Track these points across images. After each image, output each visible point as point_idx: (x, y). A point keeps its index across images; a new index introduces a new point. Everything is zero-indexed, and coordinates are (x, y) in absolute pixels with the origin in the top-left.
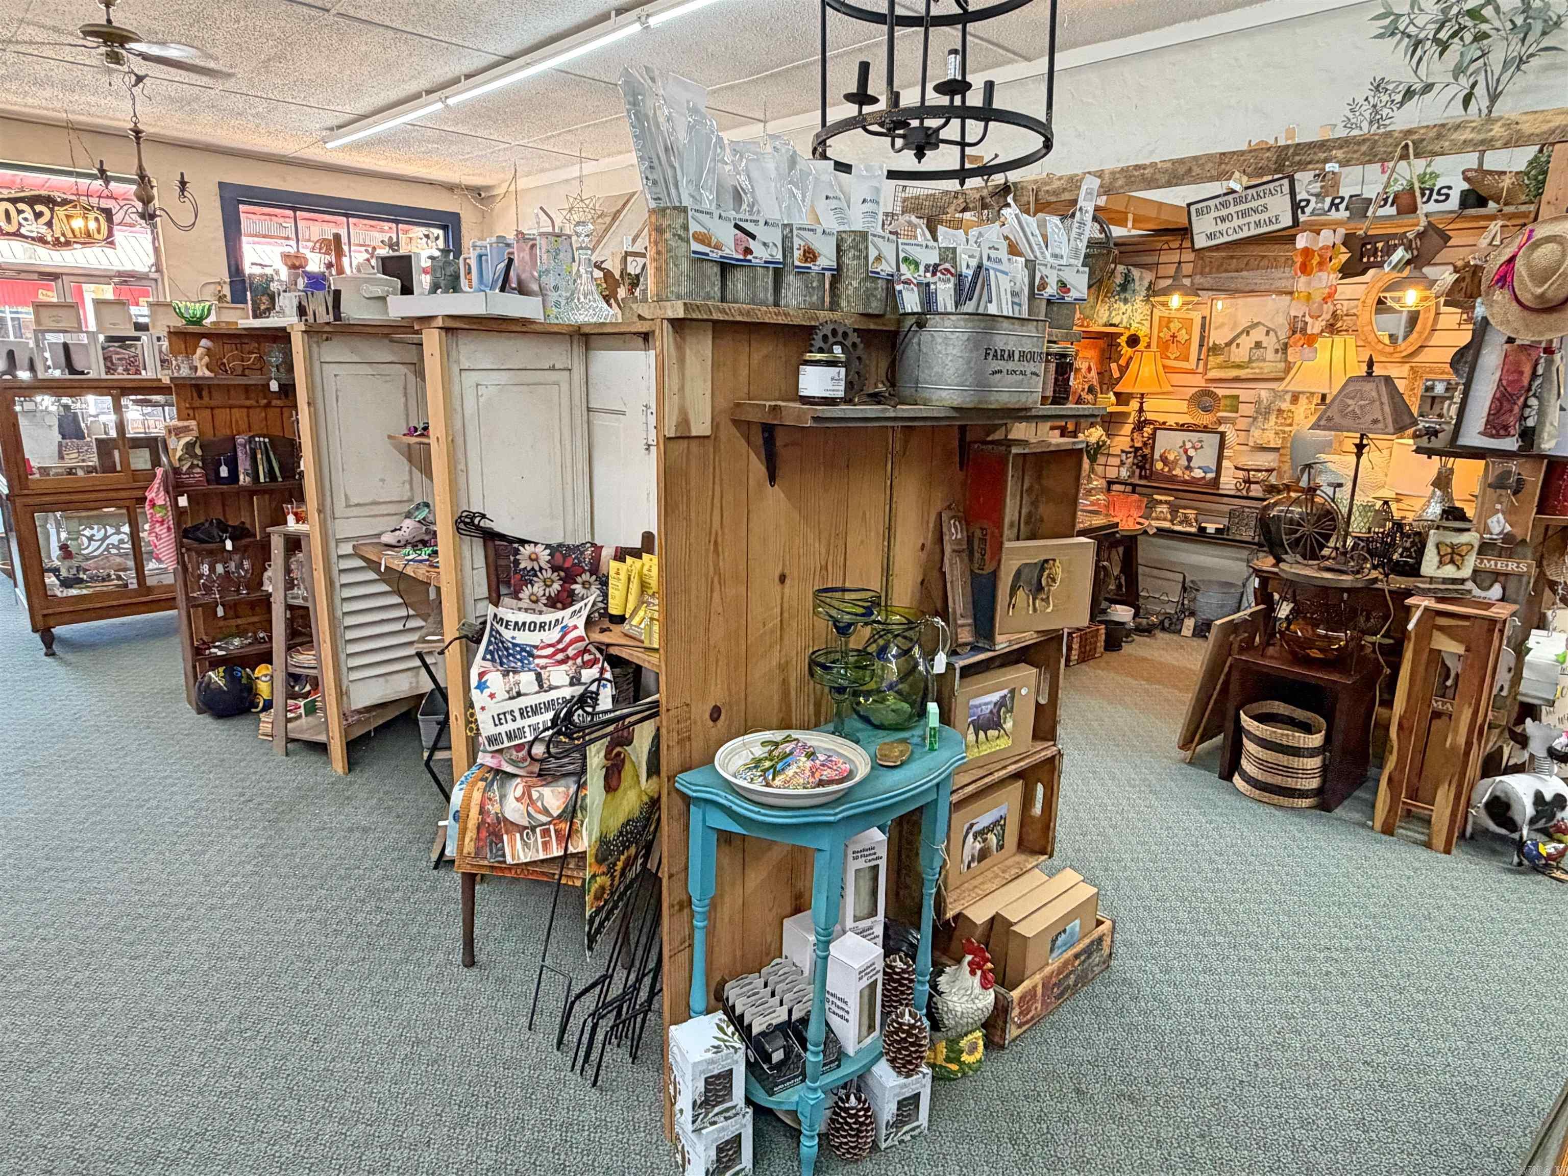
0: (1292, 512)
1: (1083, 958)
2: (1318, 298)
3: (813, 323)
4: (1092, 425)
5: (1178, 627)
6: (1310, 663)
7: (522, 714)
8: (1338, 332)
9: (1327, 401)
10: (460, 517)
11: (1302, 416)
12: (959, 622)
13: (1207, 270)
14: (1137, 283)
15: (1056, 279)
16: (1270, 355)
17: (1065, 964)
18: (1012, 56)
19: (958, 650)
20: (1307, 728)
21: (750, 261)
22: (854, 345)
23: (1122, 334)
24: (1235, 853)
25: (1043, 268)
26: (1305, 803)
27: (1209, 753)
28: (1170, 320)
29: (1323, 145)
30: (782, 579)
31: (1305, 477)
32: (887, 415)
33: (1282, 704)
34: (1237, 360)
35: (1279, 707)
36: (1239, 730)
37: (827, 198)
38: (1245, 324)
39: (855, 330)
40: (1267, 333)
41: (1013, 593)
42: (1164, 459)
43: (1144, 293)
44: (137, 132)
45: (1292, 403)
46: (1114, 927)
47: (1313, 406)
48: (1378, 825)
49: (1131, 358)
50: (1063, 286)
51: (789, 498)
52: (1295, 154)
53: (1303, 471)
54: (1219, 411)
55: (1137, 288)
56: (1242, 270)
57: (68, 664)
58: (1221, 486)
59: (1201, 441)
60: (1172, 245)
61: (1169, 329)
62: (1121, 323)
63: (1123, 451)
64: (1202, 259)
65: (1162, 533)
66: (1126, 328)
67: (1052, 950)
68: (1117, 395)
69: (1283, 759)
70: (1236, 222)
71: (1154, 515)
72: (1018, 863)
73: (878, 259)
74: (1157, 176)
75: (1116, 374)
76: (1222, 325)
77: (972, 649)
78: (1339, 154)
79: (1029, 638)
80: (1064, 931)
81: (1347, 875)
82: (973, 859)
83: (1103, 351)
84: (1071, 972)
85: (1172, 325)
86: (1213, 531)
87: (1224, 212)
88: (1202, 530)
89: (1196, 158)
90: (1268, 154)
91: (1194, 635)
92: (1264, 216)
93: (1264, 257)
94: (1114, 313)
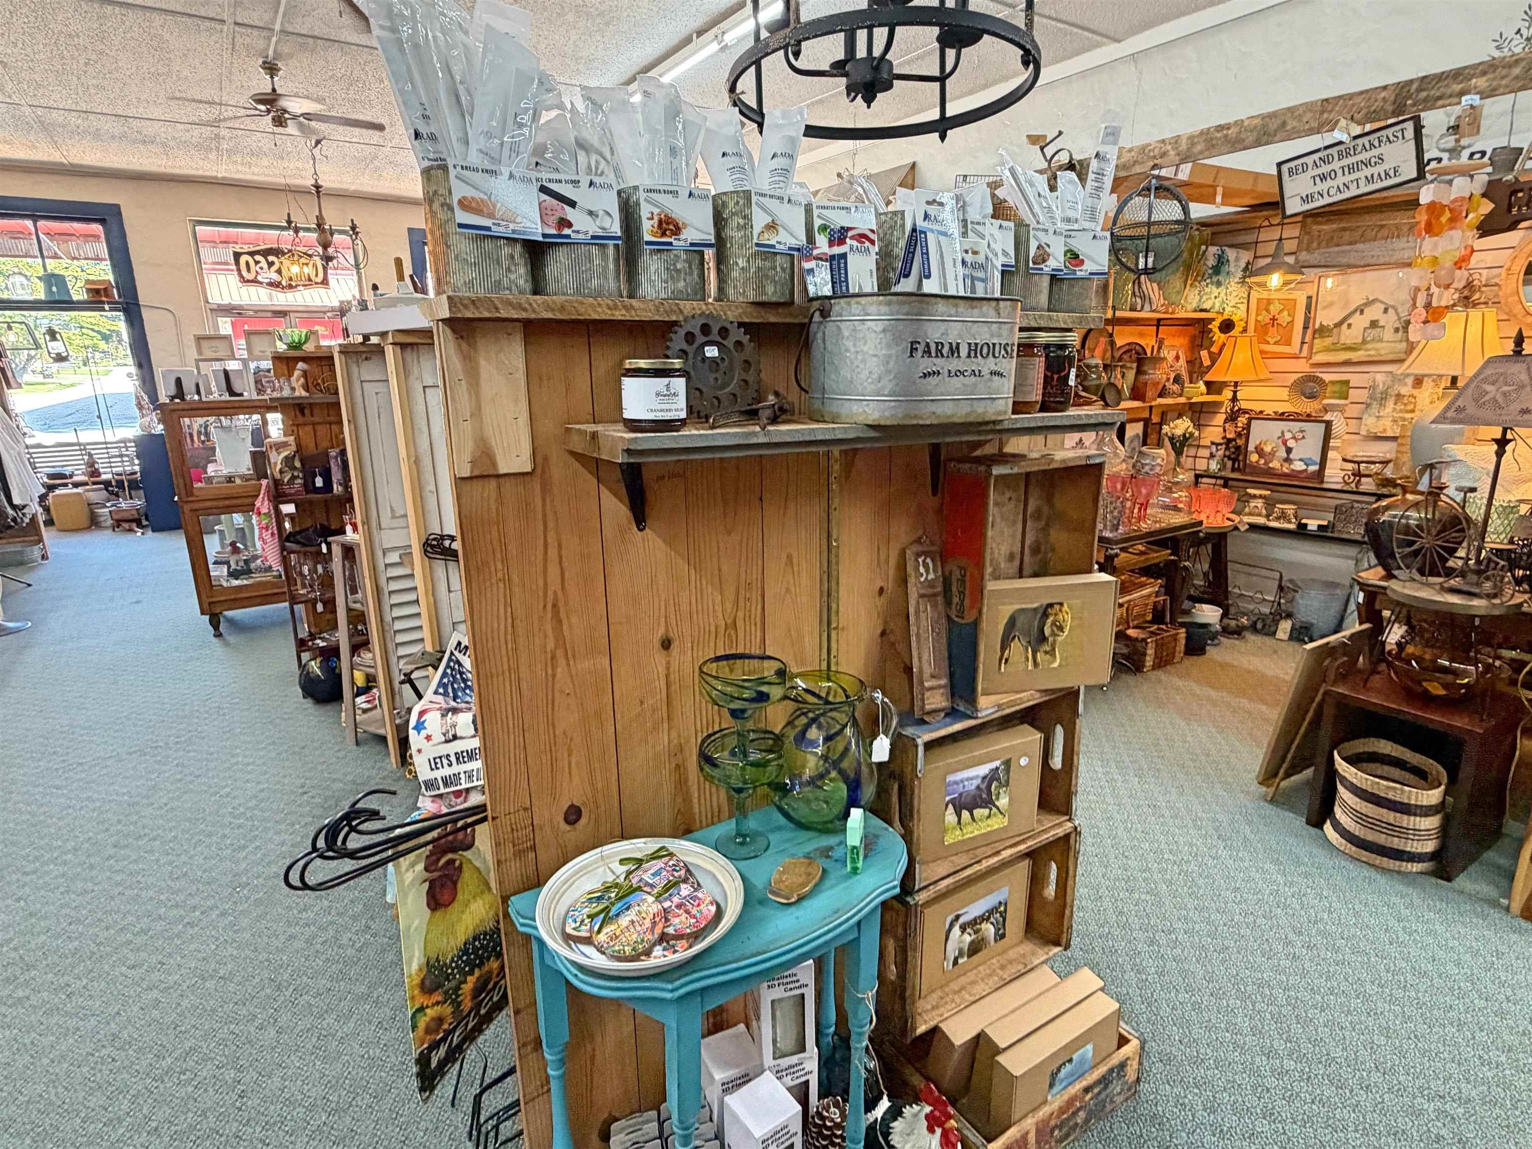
0: (1408, 518)
1: (1096, 1091)
2: (1448, 263)
3: (674, 318)
4: (1180, 416)
5: (1273, 629)
6: (1427, 700)
7: (458, 759)
8: (1475, 305)
9: (1460, 384)
10: (428, 539)
11: (1428, 401)
12: (927, 684)
13: (1315, 245)
14: (1232, 264)
15: (1063, 249)
16: (1388, 335)
17: (1071, 1102)
18: (1099, 38)
19: (926, 718)
20: (1423, 777)
21: (568, 236)
22: (739, 343)
23: (1214, 319)
24: (1319, 932)
25: (1040, 234)
26: (1416, 867)
27: (1295, 789)
28: (1269, 302)
29: (1457, 74)
30: (666, 644)
31: (1426, 479)
32: (754, 441)
33: (1390, 744)
34: (1348, 341)
35: (1385, 747)
36: (1331, 776)
37: (724, 154)
38: (1358, 302)
39: (741, 325)
40: (1386, 311)
41: (1005, 644)
42: (1259, 451)
43: (1240, 274)
44: (317, 187)
45: (1414, 387)
46: (1142, 1048)
47: (1441, 390)
48: (1517, 905)
49: (1224, 344)
50: (1074, 257)
51: (669, 543)
52: (1419, 90)
53: (1422, 473)
54: (1325, 397)
55: (1232, 269)
56: (1356, 242)
57: (227, 644)
58: (1326, 479)
59: (1302, 431)
60: (1275, 221)
61: (1268, 310)
62: (1213, 307)
63: (1213, 443)
64: (1309, 233)
65: (1253, 527)
66: (1218, 313)
67: (1051, 1086)
68: (1208, 384)
69: (1391, 816)
70: (1340, 180)
71: (1247, 510)
72: (1024, 956)
73: (772, 227)
74: (1243, 136)
75: (1207, 362)
76: (1331, 304)
77: (947, 715)
78: (1481, 82)
79: (1028, 698)
80: (1070, 1061)
81: (1470, 979)
82: (961, 954)
83: (1193, 339)
84: (1079, 1109)
85: (1272, 308)
86: (1315, 528)
87: (1325, 169)
88: (1302, 527)
89: (1291, 110)
90: (1383, 95)
91: (1291, 638)
92: (1380, 169)
93: (1382, 226)
94: (1204, 298)
